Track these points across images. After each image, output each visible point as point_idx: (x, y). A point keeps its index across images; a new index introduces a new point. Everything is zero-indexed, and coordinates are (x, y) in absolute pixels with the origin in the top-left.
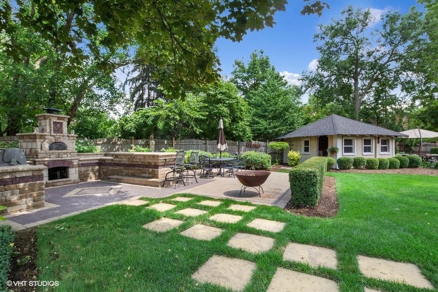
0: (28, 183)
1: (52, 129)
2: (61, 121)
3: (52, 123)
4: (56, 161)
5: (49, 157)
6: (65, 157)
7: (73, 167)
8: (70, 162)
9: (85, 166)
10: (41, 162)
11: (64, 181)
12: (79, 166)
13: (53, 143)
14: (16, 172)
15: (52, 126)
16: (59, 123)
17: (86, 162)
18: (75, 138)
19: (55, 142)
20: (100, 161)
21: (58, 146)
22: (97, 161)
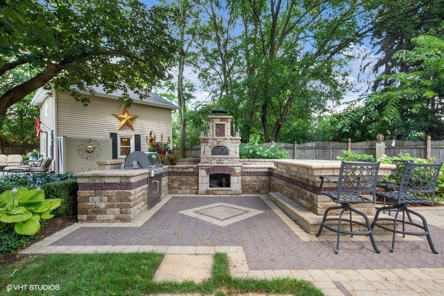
0: (116, 191)
1: (215, 132)
2: (223, 123)
3: (215, 125)
4: (217, 166)
5: (210, 162)
6: (226, 163)
7: (235, 175)
8: (232, 169)
9: (250, 175)
10: (203, 168)
11: (224, 191)
12: (243, 174)
13: (216, 147)
14: (104, 177)
15: (215, 129)
16: (222, 124)
17: (252, 170)
18: (239, 141)
19: (218, 146)
20: (270, 170)
21: (220, 150)
22: (266, 170)
